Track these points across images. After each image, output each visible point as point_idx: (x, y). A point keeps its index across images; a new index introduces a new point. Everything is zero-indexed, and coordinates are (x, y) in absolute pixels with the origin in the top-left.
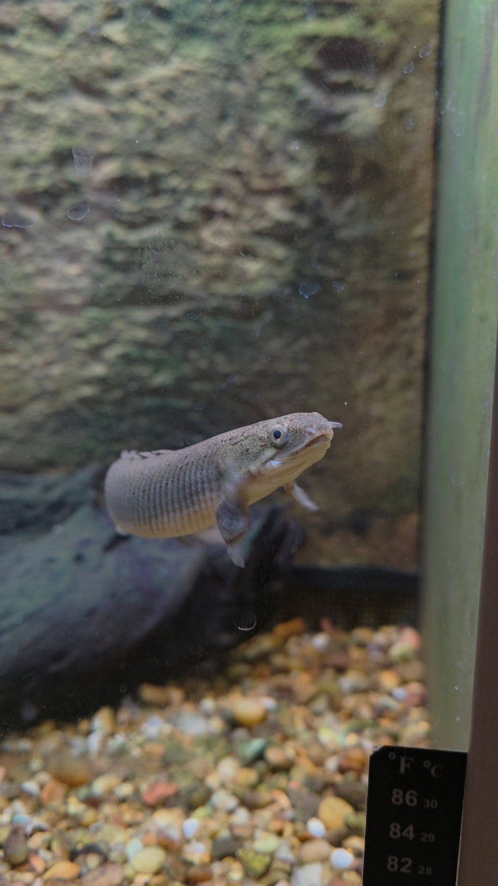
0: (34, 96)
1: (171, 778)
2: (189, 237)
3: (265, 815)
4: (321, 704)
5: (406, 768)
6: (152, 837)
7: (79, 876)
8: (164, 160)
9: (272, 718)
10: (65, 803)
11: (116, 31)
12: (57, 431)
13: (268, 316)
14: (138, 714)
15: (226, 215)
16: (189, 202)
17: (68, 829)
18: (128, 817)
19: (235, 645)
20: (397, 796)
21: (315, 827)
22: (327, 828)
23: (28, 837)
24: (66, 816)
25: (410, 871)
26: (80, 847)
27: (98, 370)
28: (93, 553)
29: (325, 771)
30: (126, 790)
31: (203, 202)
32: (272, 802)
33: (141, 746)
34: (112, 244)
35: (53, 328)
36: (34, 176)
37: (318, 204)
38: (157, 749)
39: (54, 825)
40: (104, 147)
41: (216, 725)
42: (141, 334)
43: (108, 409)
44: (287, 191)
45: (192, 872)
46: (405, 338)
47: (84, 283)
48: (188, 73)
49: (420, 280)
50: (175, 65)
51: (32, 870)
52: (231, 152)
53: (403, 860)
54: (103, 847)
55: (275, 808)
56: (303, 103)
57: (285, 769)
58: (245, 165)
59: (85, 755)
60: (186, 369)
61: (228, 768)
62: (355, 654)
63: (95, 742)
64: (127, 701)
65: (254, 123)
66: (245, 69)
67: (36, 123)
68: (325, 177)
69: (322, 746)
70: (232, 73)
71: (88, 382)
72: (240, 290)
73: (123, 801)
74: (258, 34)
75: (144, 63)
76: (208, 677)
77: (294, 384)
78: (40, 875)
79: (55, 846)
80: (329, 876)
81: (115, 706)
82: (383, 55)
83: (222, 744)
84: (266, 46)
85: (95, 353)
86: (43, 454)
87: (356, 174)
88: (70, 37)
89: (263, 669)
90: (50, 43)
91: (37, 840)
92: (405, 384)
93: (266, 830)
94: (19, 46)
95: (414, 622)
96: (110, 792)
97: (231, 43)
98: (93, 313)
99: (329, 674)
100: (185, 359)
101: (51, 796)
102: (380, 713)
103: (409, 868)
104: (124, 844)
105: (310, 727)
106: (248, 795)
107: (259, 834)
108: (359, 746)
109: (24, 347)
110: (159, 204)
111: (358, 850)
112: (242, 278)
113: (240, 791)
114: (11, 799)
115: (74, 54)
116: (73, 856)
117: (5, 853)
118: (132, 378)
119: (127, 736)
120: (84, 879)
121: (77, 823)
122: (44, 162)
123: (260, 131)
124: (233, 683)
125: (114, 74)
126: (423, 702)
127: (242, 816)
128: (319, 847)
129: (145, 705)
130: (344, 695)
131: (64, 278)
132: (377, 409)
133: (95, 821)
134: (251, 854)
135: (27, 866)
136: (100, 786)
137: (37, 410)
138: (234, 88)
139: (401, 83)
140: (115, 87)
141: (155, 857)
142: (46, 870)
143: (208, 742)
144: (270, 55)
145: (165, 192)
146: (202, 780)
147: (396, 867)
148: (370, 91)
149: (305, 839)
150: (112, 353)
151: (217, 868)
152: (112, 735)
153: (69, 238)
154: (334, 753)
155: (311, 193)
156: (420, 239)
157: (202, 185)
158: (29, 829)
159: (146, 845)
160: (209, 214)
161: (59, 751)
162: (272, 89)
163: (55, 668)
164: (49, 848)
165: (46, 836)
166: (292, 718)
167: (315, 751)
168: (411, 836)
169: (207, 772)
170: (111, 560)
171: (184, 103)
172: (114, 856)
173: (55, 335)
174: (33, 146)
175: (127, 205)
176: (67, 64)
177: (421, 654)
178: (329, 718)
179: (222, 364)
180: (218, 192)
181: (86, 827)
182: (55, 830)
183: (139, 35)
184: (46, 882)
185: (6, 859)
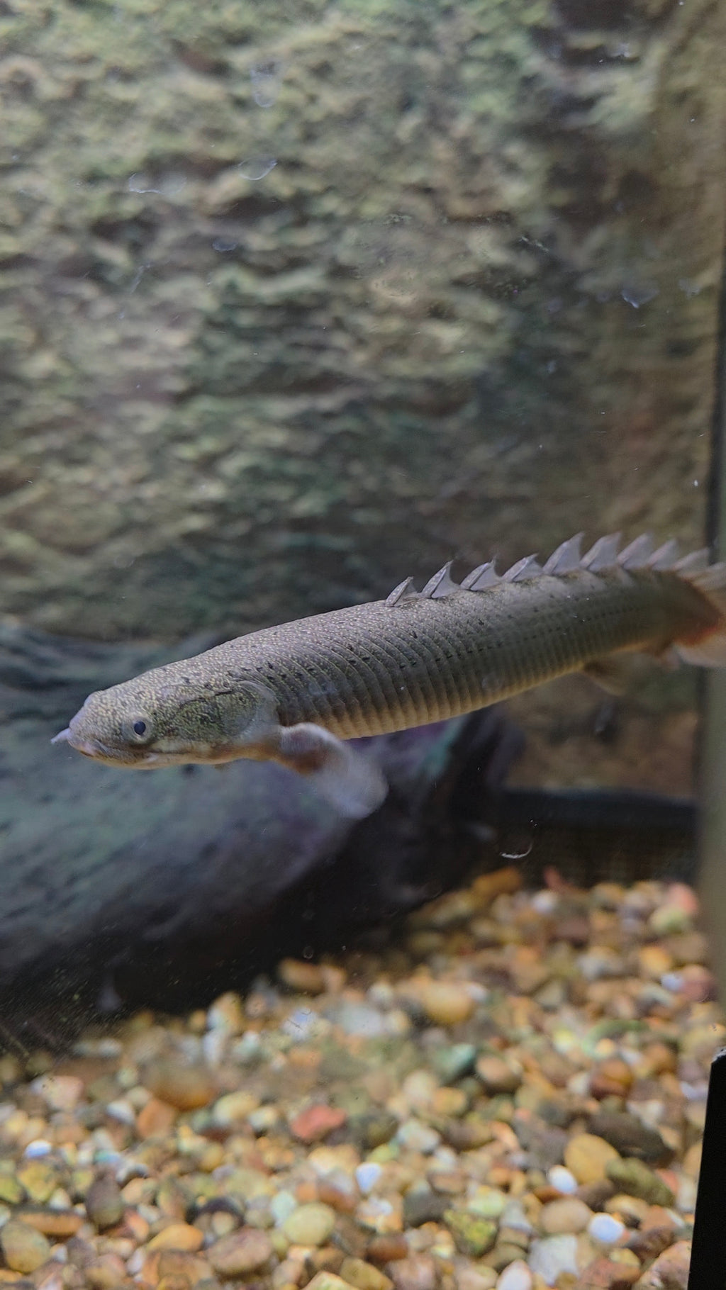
1: (332, 1102)
2: (353, 290)
3: (482, 1158)
4: (553, 995)
6: (310, 1189)
7: (203, 1247)
9: (482, 1013)
10: (174, 1135)
12: (149, 583)
13: (471, 411)
14: (279, 1005)
17: (182, 1174)
18: (270, 1158)
19: (418, 905)
21: (561, 1178)
22: (580, 1183)
23: (123, 1185)
24: (176, 1155)
26: (201, 1202)
27: (212, 491)
29: (571, 1096)
30: (265, 1117)
32: (492, 1140)
33: (285, 1051)
34: (234, 300)
36: (118, 196)
39: (159, 1168)
40: (224, 151)
41: (397, 1022)
42: (278, 437)
43: (225, 551)
45: (377, 1244)
46: (683, 443)
48: (354, 36)
51: (129, 1235)
52: (416, 159)
54: (236, 1202)
55: (496, 1149)
56: (529, 81)
57: (507, 1090)
58: (438, 178)
60: (345, 490)
61: (420, 1088)
62: (600, 921)
63: (213, 1044)
64: (261, 984)
65: (453, 114)
66: (441, 29)
67: (123, 113)
68: (561, 197)
69: (563, 1058)
71: (196, 509)
72: (429, 370)
73: (259, 1134)
77: (509, 514)
78: (139, 1244)
79: (163, 1199)
80: (589, 1257)
81: (244, 992)
82: (654, 6)
83: (408, 1050)
85: (208, 465)
87: (609, 192)
89: (459, 940)
91: (134, 1191)
92: (680, 515)
93: (485, 1182)
95: (688, 876)
96: (243, 1120)
98: (204, 405)
99: (563, 951)
100: (344, 476)
101: (152, 1124)
102: (647, 1010)
104: (269, 1199)
105: (538, 1030)
106: (454, 1128)
107: (473, 1187)
108: (618, 1058)
110: (306, 238)
111: (630, 1216)
112: (433, 352)
113: (441, 1123)
114: (91, 1128)
116: (191, 1216)
117: (88, 1209)
118: (266, 504)
119: (263, 1037)
120: (210, 1251)
121: (195, 1167)
123: (462, 126)
124: (418, 960)
125: (240, 39)
126: (710, 995)
127: (445, 1160)
128: (572, 1211)
129: (290, 992)
130: (588, 981)
131: (162, 351)
133: (221, 1164)
134: (465, 1220)
135: (121, 1231)
136: (226, 1111)
137: (119, 551)
138: (423, 58)
139: (681, 48)
140: (241, 59)
141: (318, 1221)
142: (151, 1236)
143: (388, 1049)
145: (315, 219)
146: (380, 1105)
148: (633, 62)
149: (548, 1199)
150: (233, 466)
151: (414, 1239)
152: (240, 1035)
153: (170, 290)
154: (581, 1069)
155: (540, 221)
158: (122, 1174)
159: (302, 1202)
161: (160, 1058)
162: (481, 60)
164: (154, 1203)
165: (150, 1184)
166: (511, 1013)
167: (551, 1065)
169: (388, 1093)
171: (347, 82)
172: (253, 1216)
174: (116, 150)
175: (259, 240)
176: (169, 23)
177: (701, 922)
178: (568, 1015)
179: (400, 482)
181: (209, 1172)
182: (161, 1175)
184: (152, 1255)
185: (89, 1218)
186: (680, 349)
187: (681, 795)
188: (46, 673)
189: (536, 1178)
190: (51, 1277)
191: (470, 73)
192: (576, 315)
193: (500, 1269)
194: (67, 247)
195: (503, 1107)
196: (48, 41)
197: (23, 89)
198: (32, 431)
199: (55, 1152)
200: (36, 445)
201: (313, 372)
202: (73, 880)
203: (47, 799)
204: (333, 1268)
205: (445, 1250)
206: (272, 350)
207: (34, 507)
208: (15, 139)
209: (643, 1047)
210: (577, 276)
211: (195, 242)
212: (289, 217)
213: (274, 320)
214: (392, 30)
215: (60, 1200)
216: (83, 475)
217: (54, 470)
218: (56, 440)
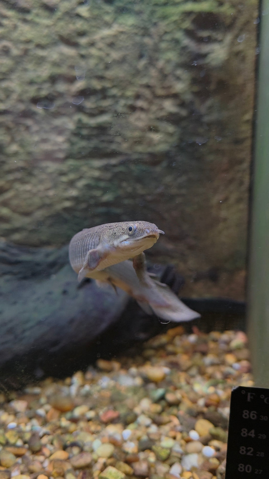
0: (40, 46)
1: (115, 409)
3: (166, 428)
4: (194, 371)
5: (251, 399)
6: (106, 439)
7: (69, 458)
8: (109, 80)
9: (168, 378)
10: (59, 420)
11: (83, 11)
13: (164, 164)
14: (96, 375)
15: (142, 109)
16: (122, 102)
17: (62, 434)
18: (93, 428)
19: (147, 340)
20: (246, 414)
21: (194, 435)
22: (200, 435)
23: (41, 438)
24: (60, 427)
25: (252, 455)
26: (68, 443)
27: (74, 193)
28: (72, 290)
29: (197, 406)
30: (91, 414)
31: (130, 102)
32: (170, 422)
34: (80, 125)
35: (50, 170)
36: (39, 89)
37: (192, 103)
38: (108, 394)
39: (54, 432)
41: (138, 381)
42: (97, 174)
43: (78, 214)
44: (175, 96)
45: (129, 457)
47: (66, 146)
48: (122, 33)
49: (248, 143)
50: (115, 28)
51: (43, 455)
53: (249, 448)
54: (81, 443)
55: (171, 425)
56: (184, 48)
57: (176, 404)
58: (153, 82)
59: (69, 396)
60: (120, 192)
61: (146, 404)
62: (212, 345)
63: (74, 390)
64: (90, 368)
65: (157, 60)
67: (41, 60)
68: (196, 89)
69: (196, 393)
70: (146, 33)
71: (67, 199)
72: (150, 150)
73: (89, 420)
74: (160, 11)
75: (99, 28)
76: (133, 356)
78: (47, 458)
79: (55, 443)
80: (202, 461)
81: (84, 371)
82: (228, 21)
83: (142, 391)
84: (164, 17)
85: (72, 184)
86: (44, 237)
87: (212, 87)
88: (59, 14)
89: (161, 352)
90: (49, 17)
91: (45, 440)
92: (239, 200)
93: (167, 436)
94: (32, 19)
95: (243, 328)
96: (83, 415)
97: (145, 16)
98: (71, 162)
101: (52, 417)
102: (226, 376)
103: (251, 453)
104: (91, 442)
105: (188, 383)
106: (157, 418)
107: (163, 438)
108: (216, 393)
109: (34, 180)
110: (106, 103)
111: (217, 447)
112: (151, 143)
113: (153, 416)
114: (30, 418)
115: (62, 23)
116: (65, 448)
117: (29, 446)
119: (91, 386)
120: (71, 460)
121: (66, 431)
122: (45, 82)
123: (161, 64)
125: (82, 34)
126: (249, 371)
127: (154, 429)
128: (197, 445)
129: (100, 371)
130: (207, 366)
131: (56, 144)
132: (223, 213)
133: (76, 430)
134: (159, 448)
135: (41, 453)
136: (77, 412)
138: (147, 40)
139: (237, 37)
140: (83, 41)
141: (108, 449)
142: (51, 455)
143: (135, 390)
144: (166, 22)
146: (132, 410)
147: (245, 452)
148: (221, 41)
149: (188, 441)
150: (81, 184)
151: (142, 456)
152: (82, 386)
153: (58, 122)
154: (202, 397)
155: (188, 97)
156: (247, 121)
157: (129, 93)
158: (41, 434)
159: (103, 443)
160: (133, 108)
161: (55, 394)
162: (167, 41)
163: (53, 350)
164: (52, 444)
165: (50, 437)
166: (179, 378)
167: (192, 396)
168: (253, 435)
169: (134, 406)
170: (82, 293)
171: (120, 49)
172: (86, 448)
173: (51, 174)
174: (39, 73)
175: (89, 104)
176: (57, 29)
177: (247, 345)
178: (199, 378)
180: (138, 97)
181: (71, 433)
182: (55, 434)
183: (96, 12)
184: (51, 462)
185: (30, 449)
186: (238, 142)
187: (241, 300)
188: (14, 259)
189: (185, 434)
190: (16, 469)
191: (163, 45)
192: (201, 130)
193: (171, 465)
194: (22, 107)
195: (174, 411)
196: (15, 35)
197: (6, 51)
198: (10, 172)
199: (18, 426)
200: (11, 177)
201: (109, 151)
202: (24, 331)
203: (15, 303)
204: (113, 465)
205: (152, 459)
206: (94, 143)
207: (10, 199)
208: (4, 69)
209: (224, 389)
210: (201, 116)
211: (67, 105)
212: (100, 96)
213: (95, 132)
214: (135, 31)
215: (20, 443)
216: (28, 187)
217: (17, 186)
218: (18, 175)
